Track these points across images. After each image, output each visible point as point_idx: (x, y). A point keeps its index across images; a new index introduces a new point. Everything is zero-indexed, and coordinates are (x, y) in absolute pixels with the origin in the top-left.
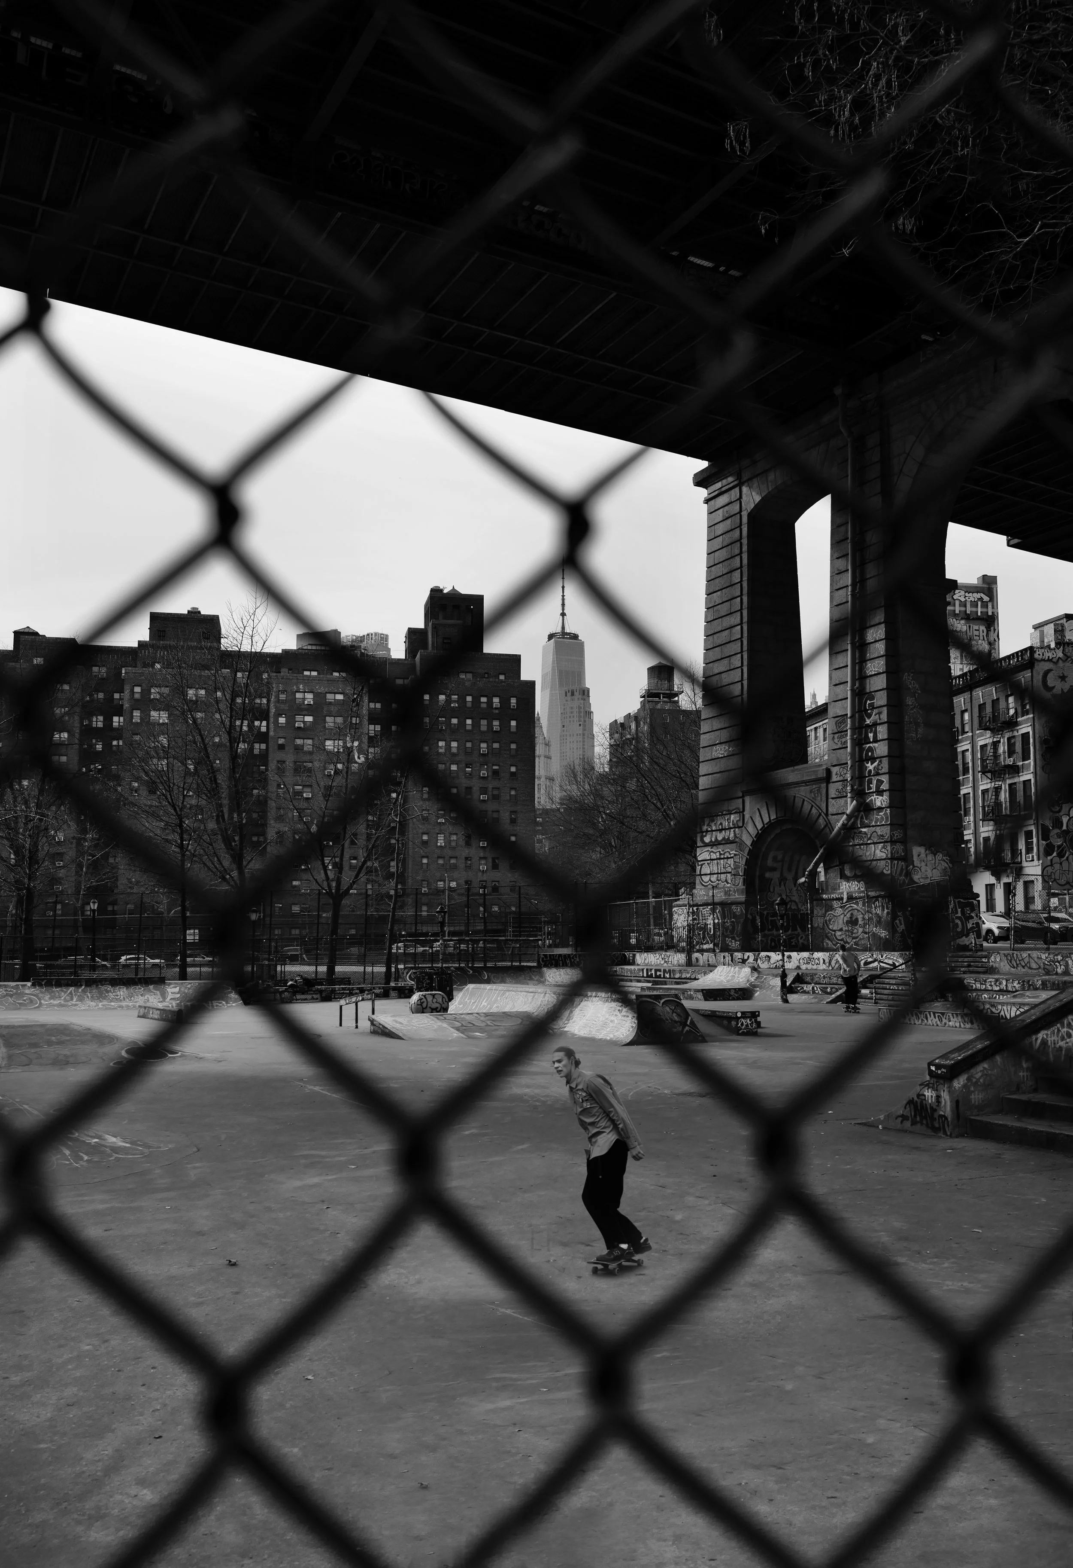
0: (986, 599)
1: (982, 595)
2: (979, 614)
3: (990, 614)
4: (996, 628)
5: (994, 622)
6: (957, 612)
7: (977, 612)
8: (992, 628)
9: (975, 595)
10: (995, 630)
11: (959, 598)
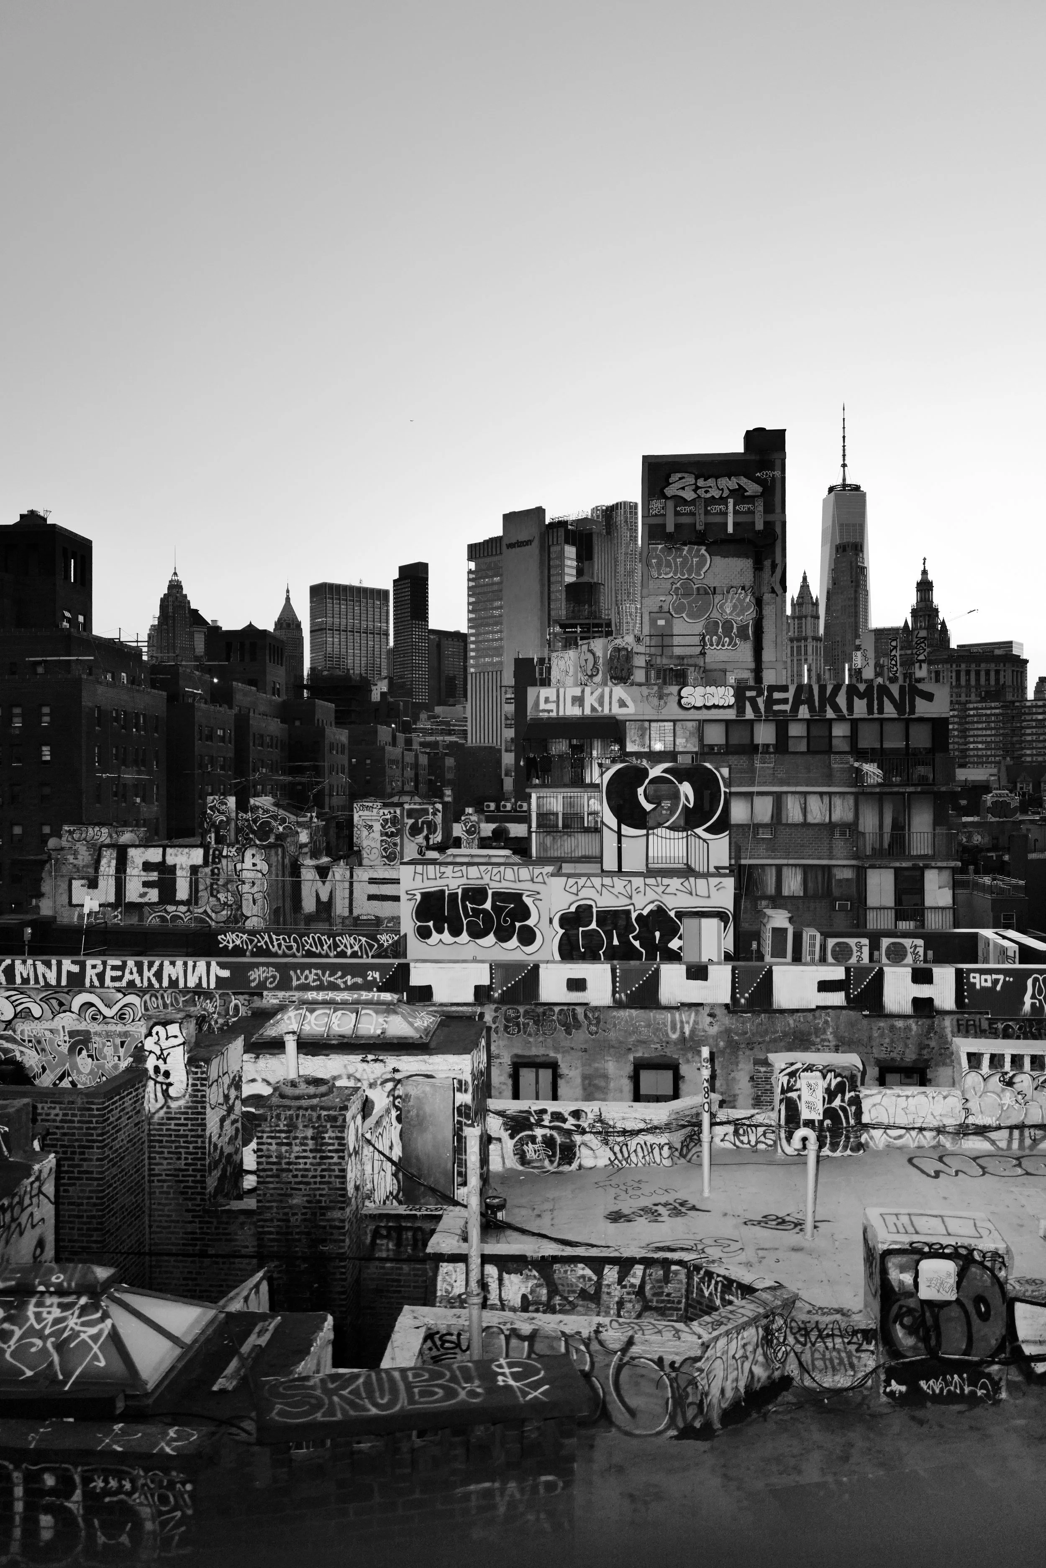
0: (752, 488)
1: (743, 481)
2: (730, 529)
3: (759, 526)
4: (778, 560)
5: (773, 545)
6: (670, 528)
7: (726, 524)
8: (767, 563)
9: (724, 482)
10: (774, 566)
11: (681, 493)
